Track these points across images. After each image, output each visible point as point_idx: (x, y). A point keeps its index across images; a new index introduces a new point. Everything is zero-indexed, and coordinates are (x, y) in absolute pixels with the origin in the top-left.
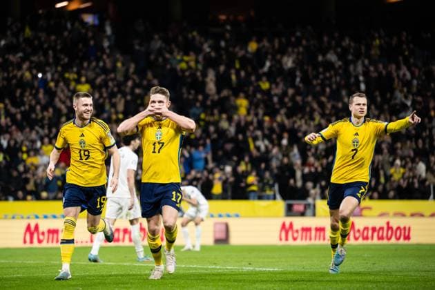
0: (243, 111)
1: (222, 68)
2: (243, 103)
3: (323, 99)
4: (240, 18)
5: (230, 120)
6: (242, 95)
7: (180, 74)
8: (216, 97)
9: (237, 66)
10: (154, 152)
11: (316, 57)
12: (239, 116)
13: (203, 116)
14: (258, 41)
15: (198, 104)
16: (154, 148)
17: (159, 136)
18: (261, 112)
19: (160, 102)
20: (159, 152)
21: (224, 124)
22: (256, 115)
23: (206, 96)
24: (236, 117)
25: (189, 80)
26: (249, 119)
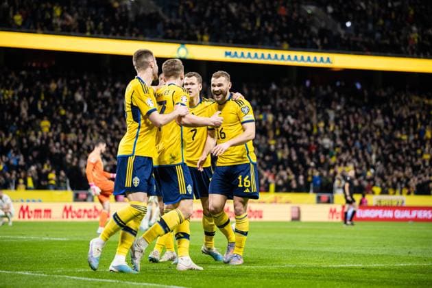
0: (46, 130)
1: (32, 99)
2: (45, 124)
4: (45, 65)
5: (36, 135)
6: (45, 118)
7: (2, 103)
8: (27, 119)
9: (43, 98)
11: (96, 94)
12: (43, 132)
13: (18, 132)
14: (56, 82)
15: (15, 124)
18: (59, 130)
21: (33, 138)
22: (56, 131)
23: (21, 119)
24: (40, 133)
25: (8, 107)
26: (51, 134)
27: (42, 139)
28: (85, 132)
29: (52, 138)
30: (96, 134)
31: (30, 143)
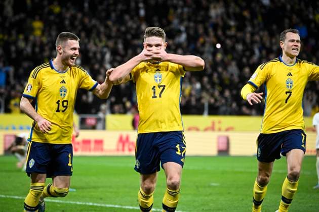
0: (38, 33)
2: (38, 25)
3: (110, 23)
5: (26, 40)
6: (37, 17)
10: (155, 97)
12: (35, 36)
16: (154, 93)
17: (158, 79)
18: (54, 33)
19: (157, 45)
20: (160, 96)
21: (22, 44)
22: (50, 35)
23: (5, 18)
24: (32, 38)
26: (45, 40)
27: (34, 46)
28: (88, 36)
29: (47, 44)
30: (104, 39)
31: (20, 52)
